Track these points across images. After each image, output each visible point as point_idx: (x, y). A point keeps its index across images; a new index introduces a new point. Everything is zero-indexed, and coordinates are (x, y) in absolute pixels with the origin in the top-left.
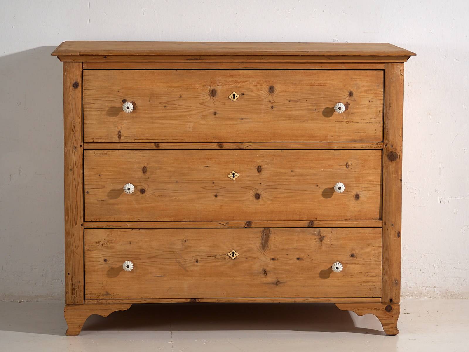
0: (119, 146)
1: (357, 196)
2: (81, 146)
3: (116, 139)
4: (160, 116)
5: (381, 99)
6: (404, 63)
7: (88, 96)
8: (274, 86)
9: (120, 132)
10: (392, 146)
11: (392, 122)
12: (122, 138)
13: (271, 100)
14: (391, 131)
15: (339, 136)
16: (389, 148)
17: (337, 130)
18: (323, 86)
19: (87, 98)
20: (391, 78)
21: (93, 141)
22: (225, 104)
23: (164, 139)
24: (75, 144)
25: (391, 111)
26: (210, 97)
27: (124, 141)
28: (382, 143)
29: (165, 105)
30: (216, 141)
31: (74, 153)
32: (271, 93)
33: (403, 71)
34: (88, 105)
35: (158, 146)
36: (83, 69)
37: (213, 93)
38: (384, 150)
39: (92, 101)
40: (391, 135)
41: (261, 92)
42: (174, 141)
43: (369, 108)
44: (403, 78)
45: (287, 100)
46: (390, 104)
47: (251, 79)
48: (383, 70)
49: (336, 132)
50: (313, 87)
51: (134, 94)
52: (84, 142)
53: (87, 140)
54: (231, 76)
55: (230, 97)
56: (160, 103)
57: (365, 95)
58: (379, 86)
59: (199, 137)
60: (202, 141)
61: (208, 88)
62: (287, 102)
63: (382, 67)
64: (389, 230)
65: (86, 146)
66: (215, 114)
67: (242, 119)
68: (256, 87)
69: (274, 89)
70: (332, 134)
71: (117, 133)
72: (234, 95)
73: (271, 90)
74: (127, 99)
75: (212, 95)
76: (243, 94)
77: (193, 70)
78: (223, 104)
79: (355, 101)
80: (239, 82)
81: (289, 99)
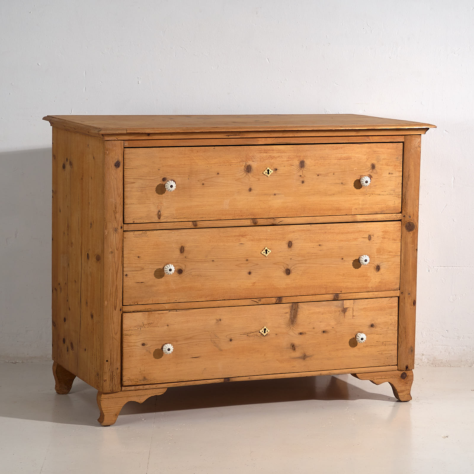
0: (158, 226)
1: (378, 268)
2: (121, 228)
3: (156, 219)
4: (198, 194)
5: (400, 171)
6: (421, 135)
7: (128, 176)
8: (305, 160)
9: (160, 212)
10: (410, 217)
11: (410, 193)
12: (161, 218)
13: (302, 175)
14: (409, 202)
15: (362, 209)
16: (407, 219)
17: (360, 202)
18: (348, 160)
19: (128, 177)
20: (410, 150)
21: (134, 222)
22: (259, 180)
23: (202, 218)
24: (115, 225)
25: (409, 183)
26: (245, 173)
27: (164, 221)
28: (401, 214)
29: (203, 182)
30: (250, 217)
31: (114, 236)
32: (302, 167)
33: (420, 142)
34: (129, 185)
35: (196, 225)
36: (124, 148)
37: (248, 169)
38: (402, 221)
39: (132, 181)
40: (409, 206)
41: (292, 166)
42: (211, 219)
43: (389, 180)
44: (420, 150)
45: (316, 174)
46: (409, 176)
47: (283, 154)
48: (403, 142)
49: (359, 204)
50: (340, 160)
51: (174, 172)
52: (124, 224)
53: (127, 220)
54: (266, 152)
55: (264, 173)
56: (198, 181)
57: (386, 167)
58: (398, 158)
59: (234, 214)
60: (237, 218)
61: (244, 164)
62: (316, 177)
63: (402, 139)
64: (406, 299)
65: (126, 227)
66: (250, 190)
67: (275, 195)
68: (288, 162)
69: (305, 164)
70: (356, 206)
71: (156, 213)
72: (268, 170)
73: (302, 164)
74: (168, 177)
75: (247, 172)
76: (276, 170)
77: (230, 147)
78: (258, 180)
79: (377, 173)
80: (272, 158)
81: (318, 173)
